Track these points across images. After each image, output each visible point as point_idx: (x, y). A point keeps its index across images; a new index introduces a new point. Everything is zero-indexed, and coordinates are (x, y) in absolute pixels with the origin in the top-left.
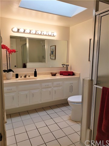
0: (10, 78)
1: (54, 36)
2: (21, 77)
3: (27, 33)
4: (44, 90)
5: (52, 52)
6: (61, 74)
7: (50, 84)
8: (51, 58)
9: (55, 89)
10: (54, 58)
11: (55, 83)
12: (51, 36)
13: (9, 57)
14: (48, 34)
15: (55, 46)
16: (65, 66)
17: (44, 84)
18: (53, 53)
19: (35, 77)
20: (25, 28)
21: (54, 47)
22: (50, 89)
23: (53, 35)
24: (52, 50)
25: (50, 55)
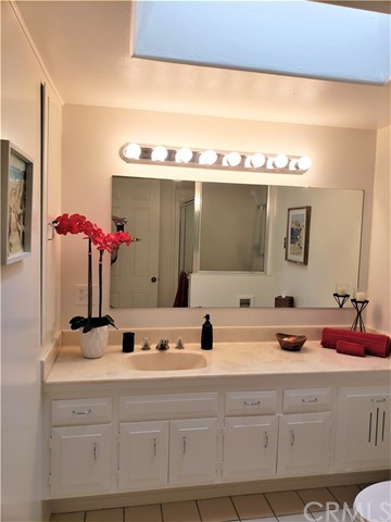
0: (94, 355)
1: (298, 171)
2: (146, 348)
3: (182, 165)
4: (238, 424)
5: (294, 234)
6: (326, 344)
7: (267, 396)
8: (290, 257)
9: (295, 421)
10: (301, 259)
11: (294, 395)
12: (285, 170)
13: (100, 266)
14: (274, 165)
15: (309, 209)
16: (348, 304)
17: (236, 397)
18: (299, 237)
19: (205, 353)
20: (172, 145)
21: (304, 212)
22: (265, 423)
23: (297, 167)
24: (295, 227)
25: (286, 247)
